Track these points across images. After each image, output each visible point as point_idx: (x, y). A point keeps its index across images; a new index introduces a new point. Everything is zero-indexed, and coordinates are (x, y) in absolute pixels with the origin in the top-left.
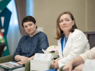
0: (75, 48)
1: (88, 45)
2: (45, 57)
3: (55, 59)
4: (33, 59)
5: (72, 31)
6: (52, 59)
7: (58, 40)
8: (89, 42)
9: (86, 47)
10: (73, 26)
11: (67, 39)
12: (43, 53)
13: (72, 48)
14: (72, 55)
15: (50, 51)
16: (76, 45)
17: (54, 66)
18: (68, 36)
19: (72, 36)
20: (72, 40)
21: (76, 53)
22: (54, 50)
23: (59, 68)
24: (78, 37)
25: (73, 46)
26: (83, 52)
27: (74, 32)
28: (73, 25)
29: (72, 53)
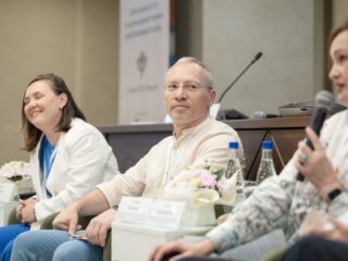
0: (78, 172)
3: (24, 197)
6: (16, 199)
15: (10, 176)
16: (78, 164)
17: (21, 216)
22: (19, 173)
25: (71, 167)
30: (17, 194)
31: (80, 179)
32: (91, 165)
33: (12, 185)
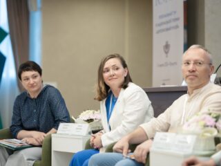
1: (151, 110)
2: (77, 129)
3: (94, 132)
4: (56, 133)
5: (124, 86)
6: (90, 133)
7: (101, 102)
8: (152, 104)
9: (147, 113)
10: (125, 78)
11: (117, 99)
12: (73, 122)
13: (124, 114)
14: (124, 126)
15: (86, 119)
18: (118, 95)
19: (124, 95)
20: (124, 101)
21: (130, 123)
22: (92, 117)
23: (102, 146)
24: (135, 96)
25: (125, 110)
26: (142, 120)
27: (127, 89)
28: (126, 75)
29: (123, 122)
30: (90, 130)
31: (131, 118)
32: (137, 111)
33: (87, 125)
